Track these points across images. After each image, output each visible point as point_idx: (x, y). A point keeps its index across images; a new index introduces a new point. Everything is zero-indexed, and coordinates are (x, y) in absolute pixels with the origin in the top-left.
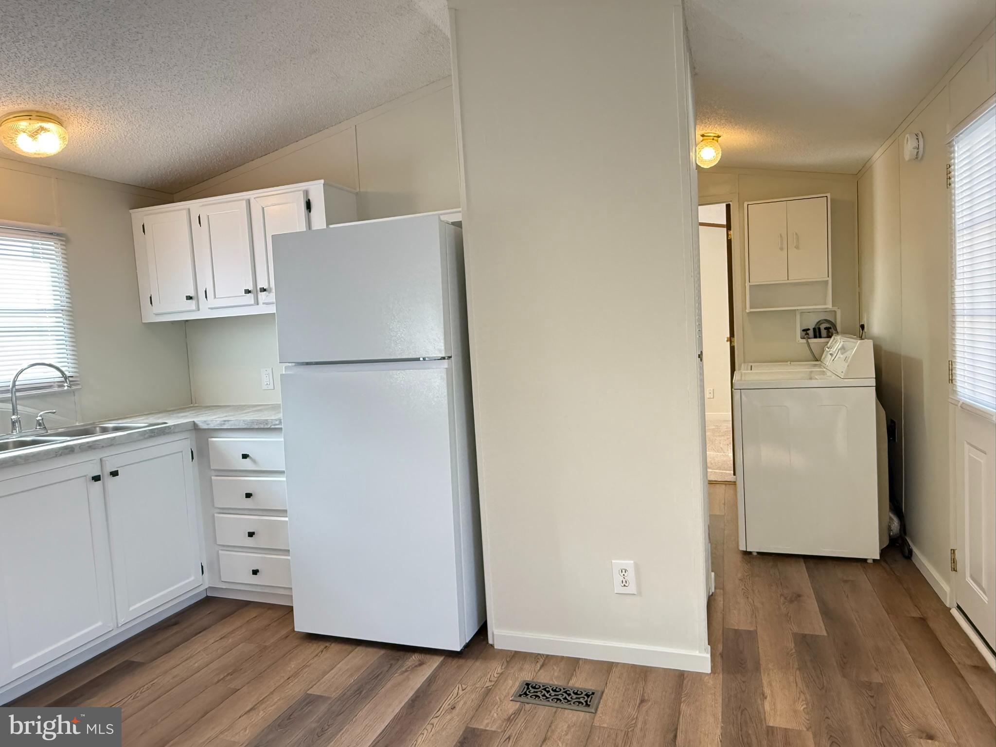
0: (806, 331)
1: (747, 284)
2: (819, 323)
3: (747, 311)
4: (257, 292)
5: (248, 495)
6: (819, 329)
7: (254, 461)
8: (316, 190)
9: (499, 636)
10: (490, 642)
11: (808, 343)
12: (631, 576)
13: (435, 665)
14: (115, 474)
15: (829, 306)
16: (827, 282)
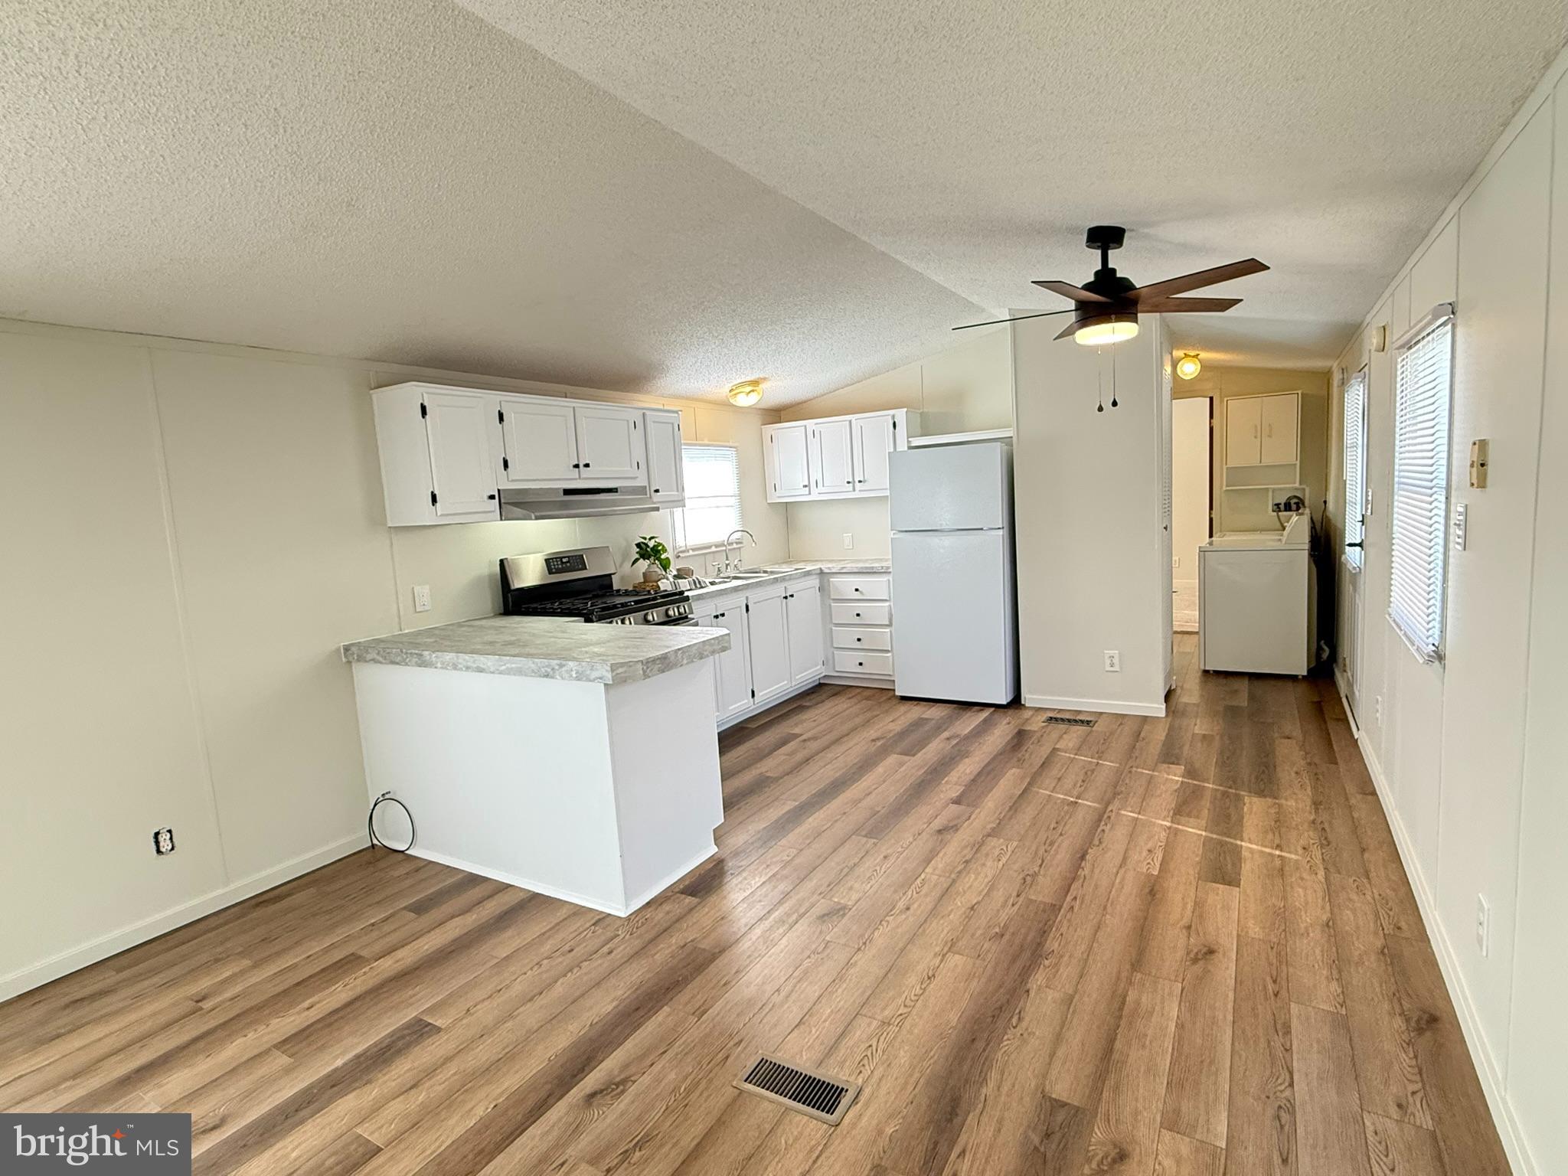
0: (1278, 505)
1: (1225, 467)
2: (1289, 498)
3: (1224, 488)
4: (854, 482)
5: (858, 615)
6: (1290, 503)
7: (861, 593)
8: (901, 415)
9: (1028, 698)
10: (1023, 702)
11: (1278, 516)
12: (1116, 661)
13: (987, 714)
14: (792, 596)
15: (1297, 485)
16: (1295, 465)
